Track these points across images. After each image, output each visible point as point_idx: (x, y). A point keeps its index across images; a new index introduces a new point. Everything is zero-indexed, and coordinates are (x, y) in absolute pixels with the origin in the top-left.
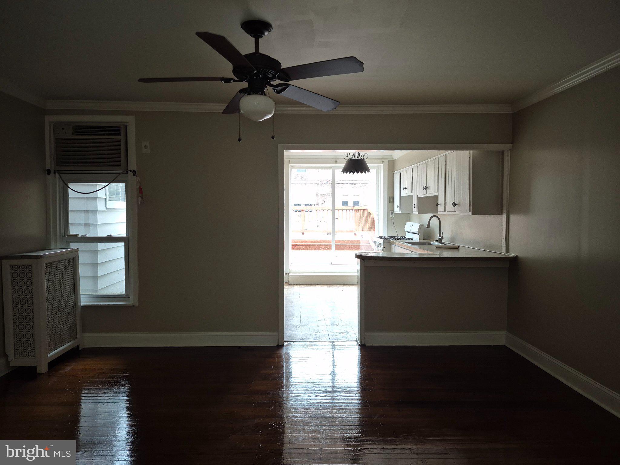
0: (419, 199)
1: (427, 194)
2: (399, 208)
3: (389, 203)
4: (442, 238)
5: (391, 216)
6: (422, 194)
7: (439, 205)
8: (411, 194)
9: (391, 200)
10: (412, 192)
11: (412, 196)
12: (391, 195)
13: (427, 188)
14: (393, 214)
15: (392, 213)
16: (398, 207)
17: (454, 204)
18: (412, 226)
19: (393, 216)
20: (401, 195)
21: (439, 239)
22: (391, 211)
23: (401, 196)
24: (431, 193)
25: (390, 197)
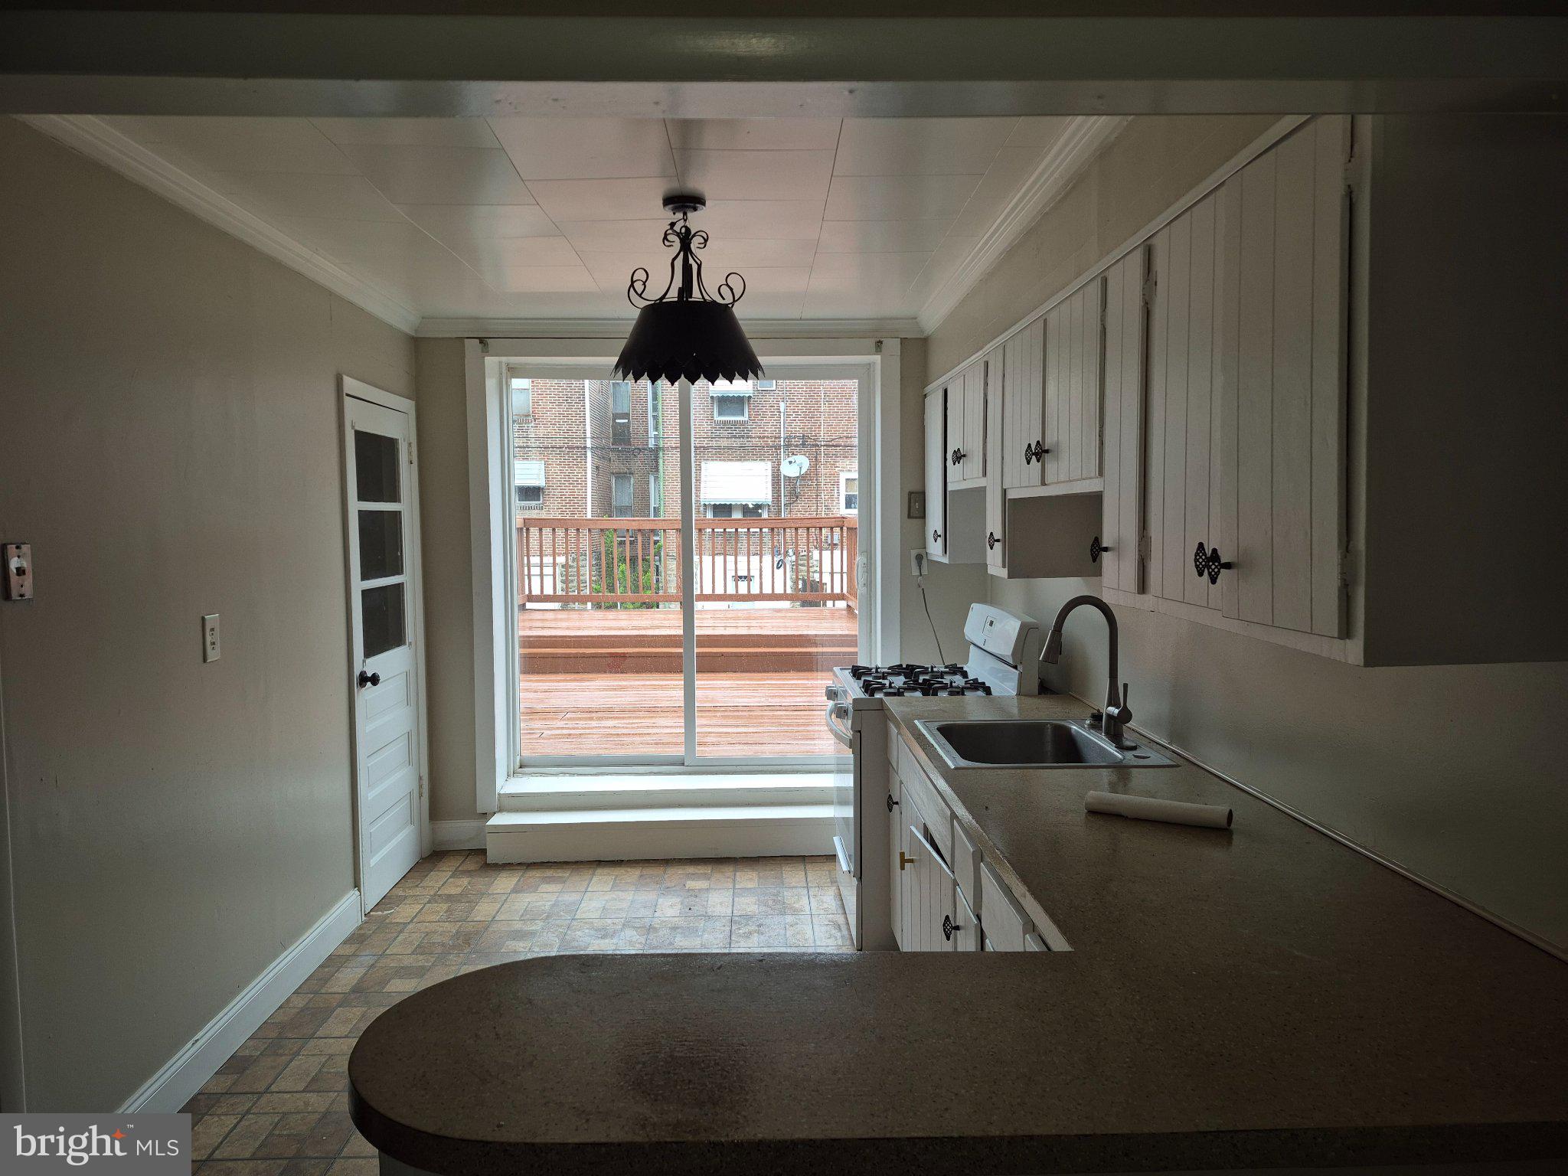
0: (1016, 510)
1: (1043, 483)
2: (940, 540)
3: (909, 516)
4: (1126, 715)
5: (915, 572)
6: (1025, 482)
7: (1106, 549)
8: (981, 482)
9: (915, 505)
10: (985, 474)
11: (982, 491)
12: (916, 488)
13: (1047, 451)
14: (924, 562)
15: (919, 558)
16: (936, 536)
17: (1209, 563)
18: (991, 623)
19: (925, 571)
20: (949, 485)
21: (1110, 716)
22: (914, 553)
23: (949, 489)
24: (1062, 477)
25: (910, 493)
